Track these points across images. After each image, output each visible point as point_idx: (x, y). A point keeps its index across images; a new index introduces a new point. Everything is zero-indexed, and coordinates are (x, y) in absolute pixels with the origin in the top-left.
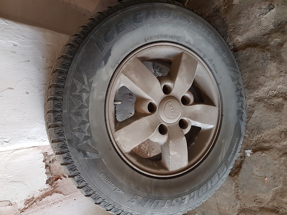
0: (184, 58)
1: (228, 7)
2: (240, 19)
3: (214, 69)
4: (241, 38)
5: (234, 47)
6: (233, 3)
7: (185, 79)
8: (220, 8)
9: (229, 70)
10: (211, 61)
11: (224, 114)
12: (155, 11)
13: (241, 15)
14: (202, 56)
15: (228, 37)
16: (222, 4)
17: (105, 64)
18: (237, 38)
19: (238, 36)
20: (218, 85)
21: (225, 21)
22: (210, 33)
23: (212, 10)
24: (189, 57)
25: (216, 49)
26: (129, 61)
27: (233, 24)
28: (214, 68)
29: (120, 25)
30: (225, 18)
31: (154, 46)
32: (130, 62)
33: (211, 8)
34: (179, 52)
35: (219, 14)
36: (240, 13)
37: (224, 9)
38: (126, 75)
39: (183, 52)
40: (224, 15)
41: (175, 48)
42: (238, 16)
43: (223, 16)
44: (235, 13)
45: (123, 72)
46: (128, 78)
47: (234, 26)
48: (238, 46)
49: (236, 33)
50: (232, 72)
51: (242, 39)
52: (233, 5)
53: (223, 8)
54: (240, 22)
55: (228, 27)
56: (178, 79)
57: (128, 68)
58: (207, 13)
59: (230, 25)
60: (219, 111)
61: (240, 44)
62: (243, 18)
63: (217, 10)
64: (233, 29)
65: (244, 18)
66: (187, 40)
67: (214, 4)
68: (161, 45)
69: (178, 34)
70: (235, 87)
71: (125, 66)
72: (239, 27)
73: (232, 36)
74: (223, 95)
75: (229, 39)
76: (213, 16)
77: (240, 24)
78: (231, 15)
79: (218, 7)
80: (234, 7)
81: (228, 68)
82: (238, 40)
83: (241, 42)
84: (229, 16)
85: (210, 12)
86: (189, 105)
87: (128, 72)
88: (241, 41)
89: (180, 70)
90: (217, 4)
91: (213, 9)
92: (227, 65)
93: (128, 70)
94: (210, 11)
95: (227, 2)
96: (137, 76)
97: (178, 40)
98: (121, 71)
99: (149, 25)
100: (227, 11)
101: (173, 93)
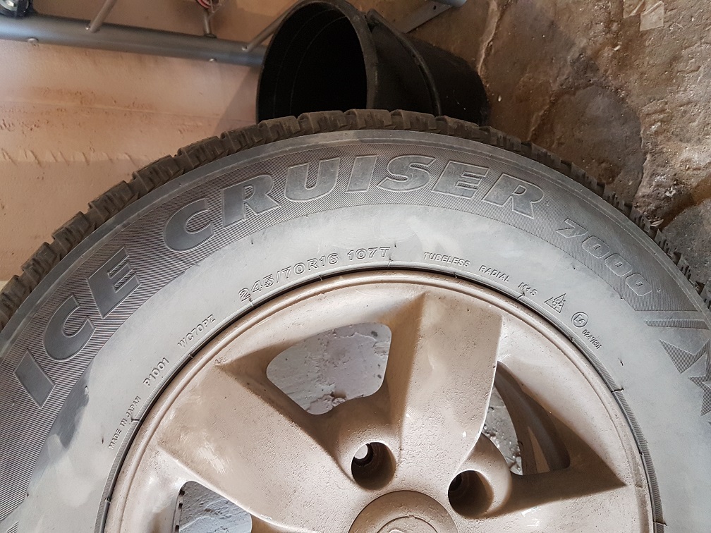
0: (430, 316)
1: (626, 48)
2: (683, 81)
3: (585, 333)
4: (701, 152)
5: (678, 191)
6: (641, 29)
7: (448, 412)
8: (597, 54)
9: (651, 324)
10: (560, 301)
11: (665, 517)
12: (262, 179)
13: (681, 66)
14: (516, 293)
15: (648, 157)
16: (600, 39)
17: (67, 441)
18: (685, 155)
19: (685, 145)
20: (614, 391)
21: (623, 98)
22: (529, 197)
23: (567, 70)
24: (452, 307)
25: (573, 254)
26: (186, 389)
27: (659, 105)
28: (583, 329)
29: (111, 275)
30: (621, 87)
31: (291, 304)
32: (194, 391)
33: (566, 60)
34: (408, 297)
35: (596, 79)
36: (675, 58)
37: (614, 57)
38: (175, 453)
39: (423, 296)
40: (616, 77)
41: (388, 287)
42: (670, 72)
43: (614, 83)
44: (658, 61)
45: (163, 443)
46: (186, 464)
47: (662, 111)
48: (694, 184)
49: (677, 136)
50: (671, 331)
51: (704, 155)
52: (642, 36)
53: (607, 53)
54: (685, 90)
55: (638, 118)
56: (410, 416)
57: (183, 424)
58: (555, 81)
59: (647, 108)
60: (642, 504)
61: (703, 174)
62: (691, 75)
63: (588, 65)
64: (662, 121)
65: (699, 75)
66: (431, 249)
67: (573, 44)
68: (323, 292)
69: (386, 237)
70: (698, 390)
71: (171, 414)
72: (685, 112)
73: (665, 150)
74: (646, 434)
75: (653, 161)
76: (577, 88)
77: (685, 100)
78: (642, 74)
79: (589, 52)
80: (647, 44)
81: (648, 317)
82: (688, 160)
83: (706, 167)
84: (636, 77)
85: (565, 77)
86: (488, 516)
87: (185, 439)
88: (703, 164)
89: (415, 378)
90: (583, 42)
91: (573, 63)
92: (640, 306)
93: (185, 429)
94: (563, 75)
95: (620, 29)
96: (220, 451)
97: (390, 255)
98: (154, 441)
99: (245, 241)
100: (622, 63)
101: (406, 473)
